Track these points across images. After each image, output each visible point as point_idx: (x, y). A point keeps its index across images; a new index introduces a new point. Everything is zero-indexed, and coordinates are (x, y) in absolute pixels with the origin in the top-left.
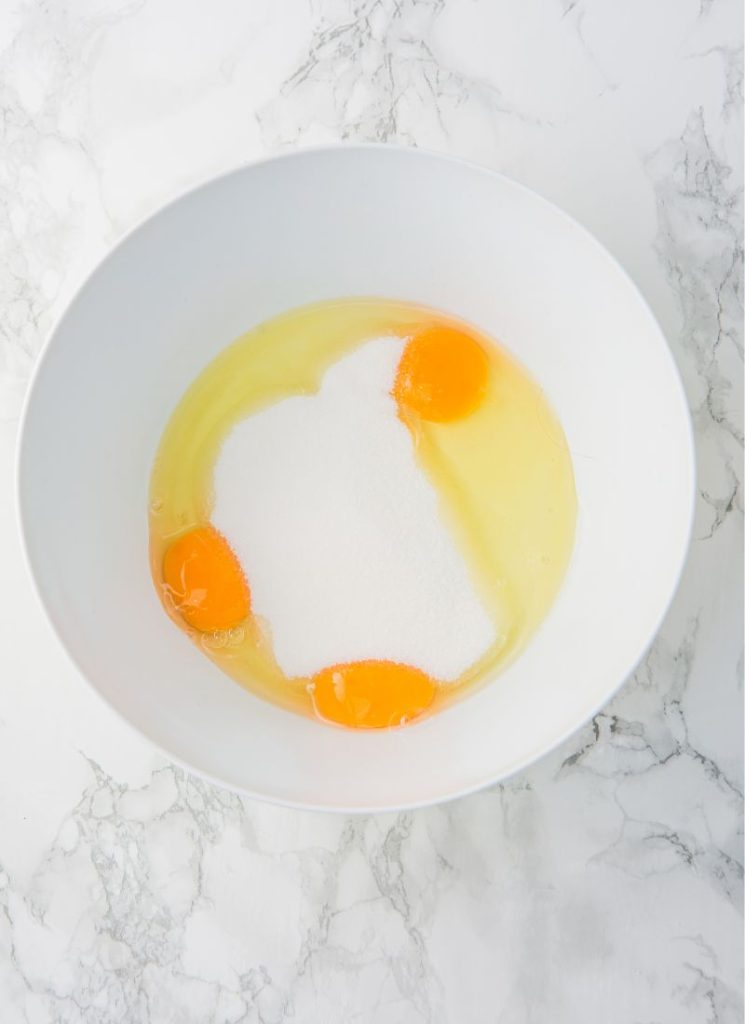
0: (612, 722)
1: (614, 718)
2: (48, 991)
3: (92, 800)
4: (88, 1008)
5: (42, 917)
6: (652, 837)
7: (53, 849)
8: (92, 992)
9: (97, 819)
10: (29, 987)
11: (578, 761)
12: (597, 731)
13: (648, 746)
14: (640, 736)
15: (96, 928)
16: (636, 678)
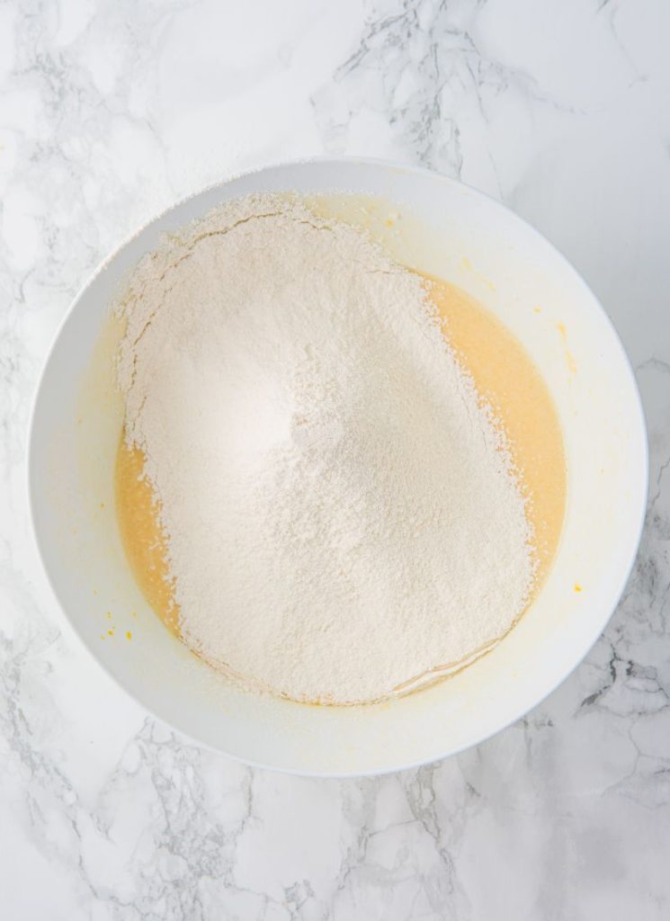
0: (629, 666)
1: (630, 662)
2: (112, 898)
3: (153, 727)
4: (147, 914)
5: (107, 832)
6: (663, 771)
7: (117, 771)
8: (151, 899)
9: (156, 744)
10: (95, 894)
11: (596, 701)
12: (614, 674)
13: (661, 689)
14: (654, 679)
15: (155, 843)
16: (650, 626)
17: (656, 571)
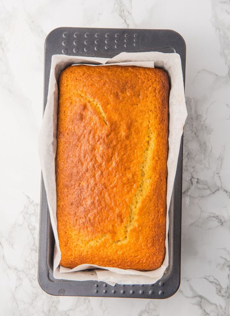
0: (197, 180)
2: (15, 269)
3: (27, 208)
4: (28, 274)
5: (12, 246)
6: (210, 217)
7: (15, 224)
8: (29, 269)
9: (29, 214)
10: (9, 268)
11: (186, 193)
12: (192, 183)
13: (209, 188)
14: (206, 185)
15: (30, 249)
16: (205, 166)
17: (206, 146)
